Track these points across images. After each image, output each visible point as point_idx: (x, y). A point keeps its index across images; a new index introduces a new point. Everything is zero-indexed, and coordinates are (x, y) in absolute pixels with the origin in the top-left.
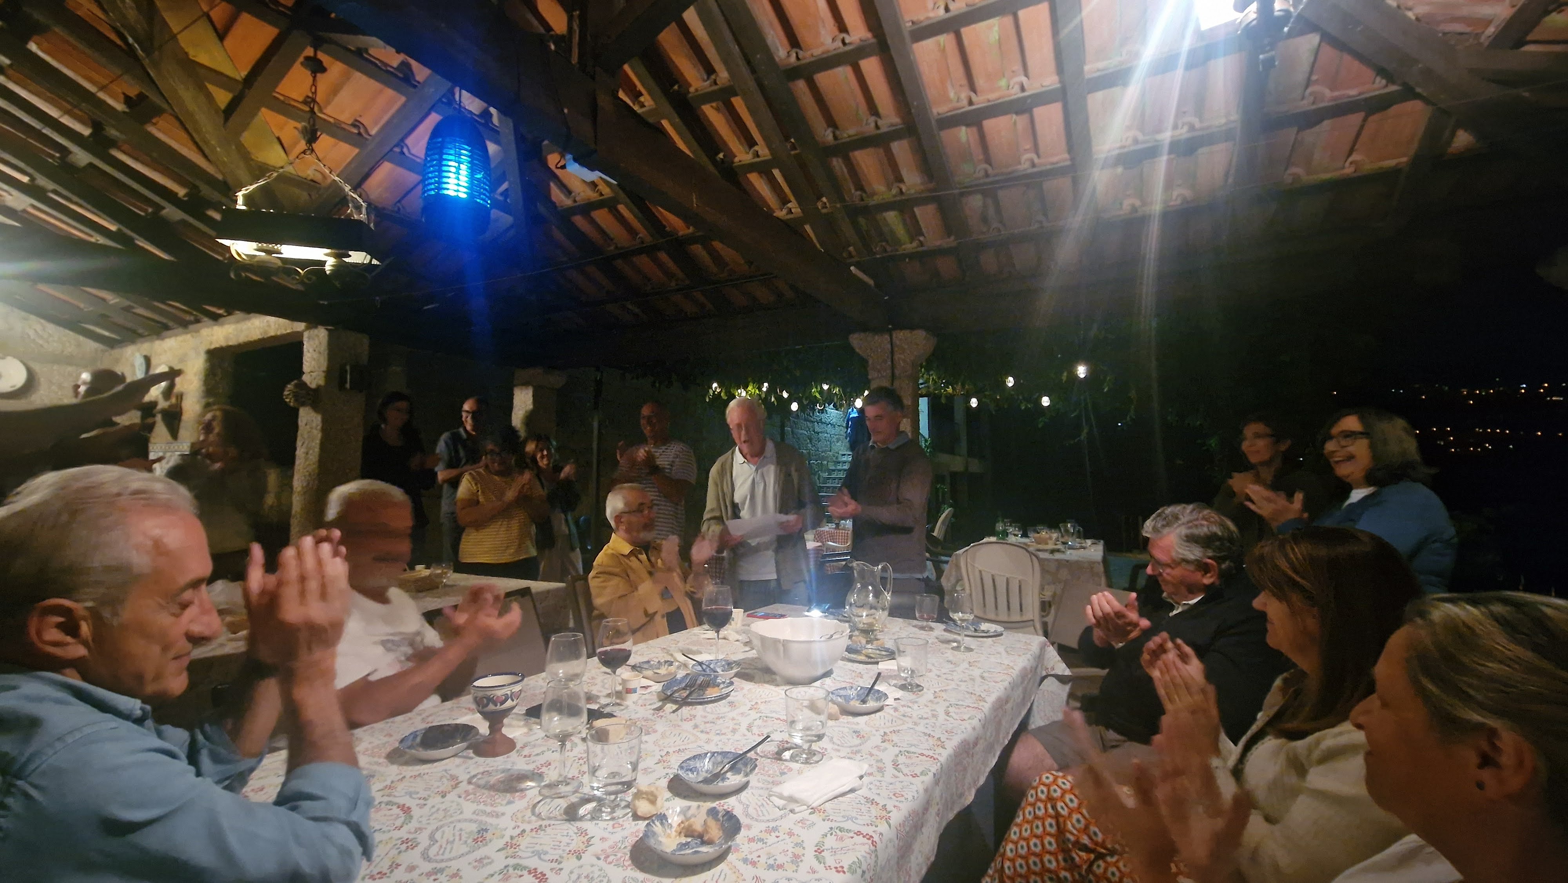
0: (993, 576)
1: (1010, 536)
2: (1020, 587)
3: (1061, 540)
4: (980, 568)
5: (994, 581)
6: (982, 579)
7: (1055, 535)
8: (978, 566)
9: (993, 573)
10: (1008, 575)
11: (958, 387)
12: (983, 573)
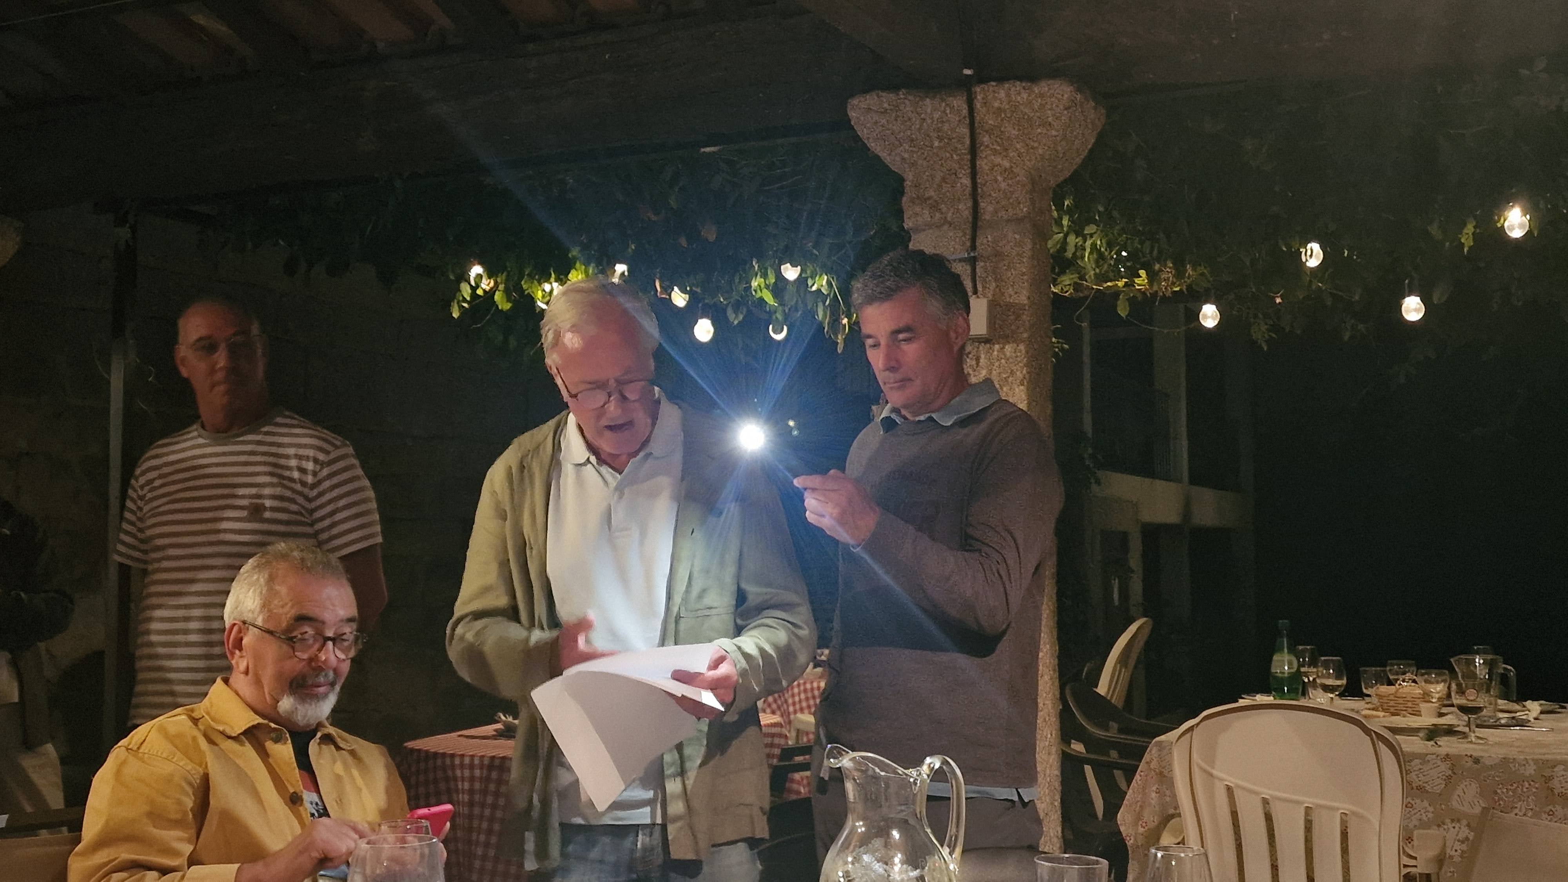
0: (1265, 802)
1: (1311, 692)
2: (1344, 835)
3: (1457, 700)
4: (1232, 781)
5: (1268, 818)
6: (1234, 815)
7: (1438, 689)
8: (1224, 775)
9: (1267, 793)
10: (1309, 801)
11: (1168, 272)
12: (1237, 793)
